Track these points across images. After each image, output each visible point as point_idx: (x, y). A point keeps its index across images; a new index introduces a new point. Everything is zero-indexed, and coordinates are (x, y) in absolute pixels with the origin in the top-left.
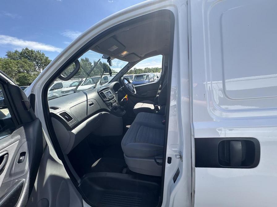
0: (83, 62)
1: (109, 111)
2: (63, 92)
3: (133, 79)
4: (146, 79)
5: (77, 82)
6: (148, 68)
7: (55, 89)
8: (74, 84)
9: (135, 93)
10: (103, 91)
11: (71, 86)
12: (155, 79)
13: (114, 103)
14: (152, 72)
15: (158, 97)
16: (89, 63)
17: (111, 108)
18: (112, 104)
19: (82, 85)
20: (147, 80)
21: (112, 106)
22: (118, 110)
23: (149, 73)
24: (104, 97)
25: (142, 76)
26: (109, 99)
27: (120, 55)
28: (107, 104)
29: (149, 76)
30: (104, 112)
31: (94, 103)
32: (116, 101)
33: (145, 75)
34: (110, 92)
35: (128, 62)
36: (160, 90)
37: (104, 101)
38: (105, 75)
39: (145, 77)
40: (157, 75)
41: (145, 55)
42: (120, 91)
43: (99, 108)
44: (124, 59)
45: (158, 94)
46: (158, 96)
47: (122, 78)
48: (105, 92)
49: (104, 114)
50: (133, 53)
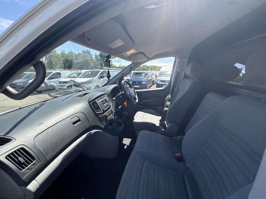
0: (85, 53)
1: (102, 128)
2: (60, 82)
3: (132, 76)
4: (144, 77)
5: (75, 73)
6: (147, 65)
7: (53, 78)
8: (72, 75)
9: (137, 101)
10: (96, 100)
11: (69, 77)
12: (153, 78)
13: (109, 115)
14: (150, 69)
15: (166, 111)
16: (90, 56)
17: (105, 123)
18: (106, 117)
19: (80, 78)
20: (146, 78)
21: (106, 120)
22: (115, 124)
23: (148, 72)
24: (98, 108)
25: (141, 73)
26: (103, 110)
27: (124, 54)
28: (99, 119)
29: (148, 74)
30: (94, 131)
31: (81, 119)
32: (112, 112)
33: (143, 73)
34: (106, 100)
35: (132, 62)
36: (169, 101)
37: (96, 115)
38: (104, 69)
39: (143, 74)
40: (155, 74)
41: (154, 56)
42: (118, 97)
43: (88, 126)
44: (128, 58)
45: (167, 107)
46: (166, 109)
47: (123, 82)
48: (99, 102)
49: (95, 133)
50: (141, 53)
